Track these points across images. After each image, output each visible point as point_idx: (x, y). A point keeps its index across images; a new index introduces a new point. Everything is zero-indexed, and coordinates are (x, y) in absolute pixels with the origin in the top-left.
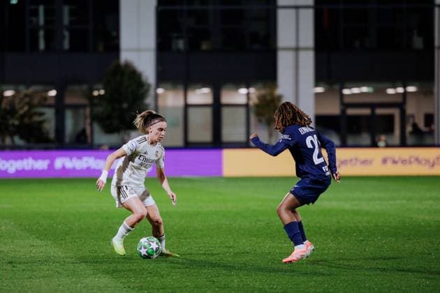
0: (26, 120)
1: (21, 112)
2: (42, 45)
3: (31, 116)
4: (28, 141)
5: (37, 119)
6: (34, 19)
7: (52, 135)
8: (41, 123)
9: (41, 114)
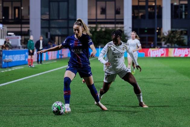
0: (179, 39)
1: (177, 37)
2: (184, 17)
3: (180, 38)
4: (179, 45)
5: (182, 39)
6: (181, 9)
7: (186, 44)
8: (183, 40)
9: (183, 38)
